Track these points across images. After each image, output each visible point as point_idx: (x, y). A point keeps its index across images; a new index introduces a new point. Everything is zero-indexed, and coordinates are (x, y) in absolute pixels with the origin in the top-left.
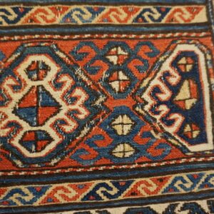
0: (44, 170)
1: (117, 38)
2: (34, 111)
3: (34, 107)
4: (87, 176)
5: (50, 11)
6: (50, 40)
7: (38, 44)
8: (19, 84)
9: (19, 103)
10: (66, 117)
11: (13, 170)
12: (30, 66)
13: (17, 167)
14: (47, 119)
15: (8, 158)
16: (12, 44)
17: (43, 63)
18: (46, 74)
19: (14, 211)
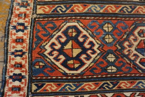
3: (144, 48)
5: (144, 8)
7: (142, 22)
8: (136, 38)
9: (137, 47)
11: (138, 74)
12: (139, 31)
13: (140, 72)
15: (136, 69)
16: (131, 22)
19: (141, 90)
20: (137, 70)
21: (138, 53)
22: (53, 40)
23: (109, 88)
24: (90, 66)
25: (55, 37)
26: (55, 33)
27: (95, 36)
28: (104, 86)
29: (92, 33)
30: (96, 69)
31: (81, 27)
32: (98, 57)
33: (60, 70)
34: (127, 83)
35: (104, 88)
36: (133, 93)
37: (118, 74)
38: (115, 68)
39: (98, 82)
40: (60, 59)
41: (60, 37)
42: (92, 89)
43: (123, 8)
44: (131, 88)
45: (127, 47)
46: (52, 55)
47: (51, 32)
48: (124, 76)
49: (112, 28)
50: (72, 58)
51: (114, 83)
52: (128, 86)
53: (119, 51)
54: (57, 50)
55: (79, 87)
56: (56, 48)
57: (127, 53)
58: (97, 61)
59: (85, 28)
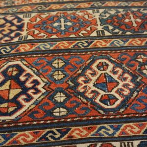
0: (117, 115)
1: (139, 51)
2: (105, 85)
3: (105, 83)
4: (143, 119)
5: (103, 42)
6: (106, 53)
7: (101, 55)
8: (94, 73)
9: (96, 82)
10: (123, 88)
11: (99, 116)
12: (98, 65)
13: (101, 113)
14: (113, 89)
17: (105, 63)
18: (107, 68)
19: (104, 140)
20: (96, 110)
21: (98, 88)
23: (54, 138)
24: (30, 108)
27: (41, 74)
28: (48, 136)
29: (38, 70)
31: (25, 65)
32: (42, 97)
34: (82, 130)
35: (47, 139)
36: (91, 145)
37: (69, 118)
38: (65, 110)
39: (38, 130)
42: (29, 141)
43: (78, 43)
44: (88, 136)
45: (83, 83)
48: (77, 121)
49: (63, 64)
51: (63, 131)
52: (83, 134)
53: (71, 89)
55: (9, 139)
57: (82, 91)
58: (41, 101)
59: (30, 66)
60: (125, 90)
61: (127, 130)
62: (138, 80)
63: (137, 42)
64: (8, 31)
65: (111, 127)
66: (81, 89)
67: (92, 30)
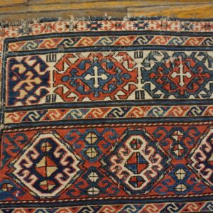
20: (125, 191)
21: (129, 169)
22: (24, 157)
24: (67, 187)
25: (26, 152)
26: (25, 148)
27: (75, 150)
28: (83, 212)
29: (71, 146)
30: (74, 191)
31: (58, 138)
32: (77, 176)
33: (31, 193)
34: (112, 208)
37: (101, 197)
38: (97, 190)
39: (75, 207)
40: (31, 180)
41: (31, 152)
43: (113, 110)
46: (22, 175)
47: (21, 146)
49: (96, 139)
50: (46, 178)
51: (96, 208)
52: (112, 211)
53: (103, 168)
54: (28, 169)
56: (27, 166)
57: (114, 171)
59: (62, 139)
60: (153, 172)
61: (147, 209)
62: (168, 162)
63: (178, 111)
64: (32, 87)
65: (135, 206)
66: (112, 169)
67: (130, 91)
